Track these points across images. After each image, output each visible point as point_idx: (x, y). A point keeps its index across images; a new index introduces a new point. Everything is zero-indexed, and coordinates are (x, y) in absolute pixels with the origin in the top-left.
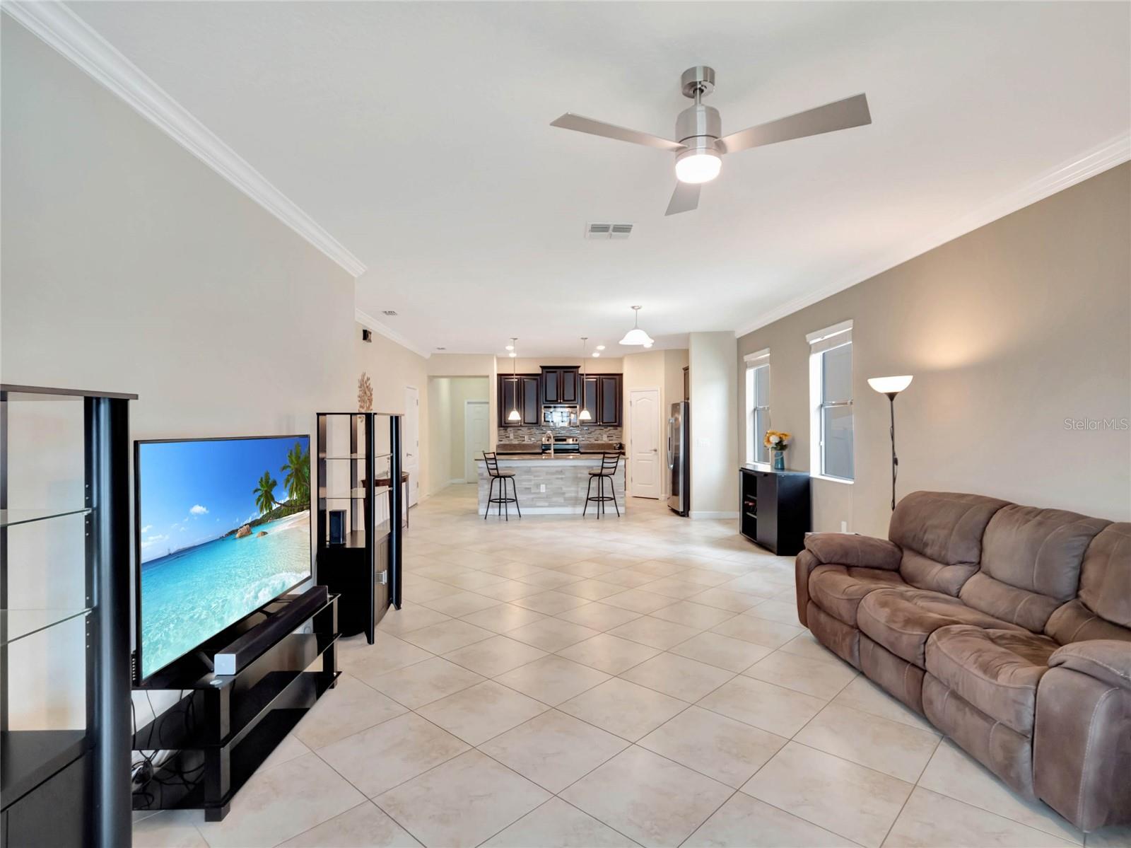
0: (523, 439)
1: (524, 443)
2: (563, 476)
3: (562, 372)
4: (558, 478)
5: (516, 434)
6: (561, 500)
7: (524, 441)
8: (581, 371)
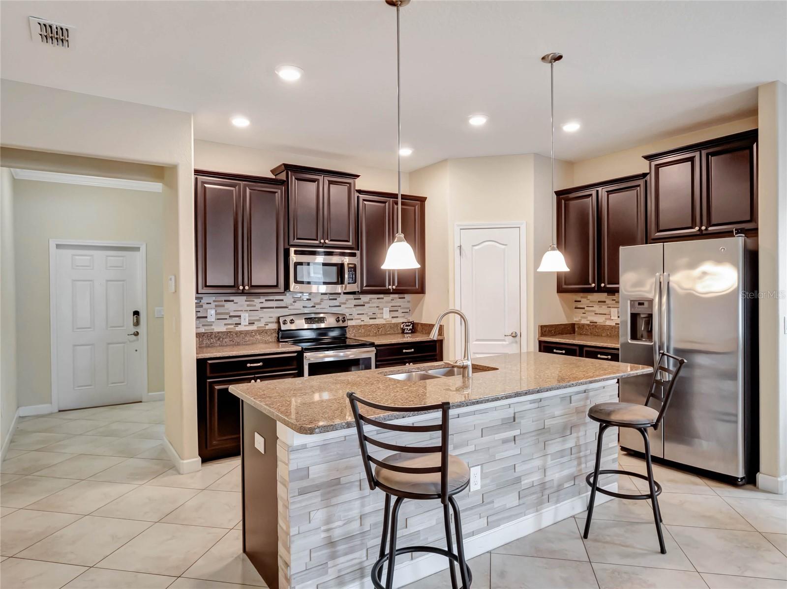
0: (236, 320)
1: (239, 328)
2: (516, 432)
3: (326, 183)
4: (505, 441)
5: (220, 310)
6: (510, 500)
7: (238, 324)
8: (360, 184)
